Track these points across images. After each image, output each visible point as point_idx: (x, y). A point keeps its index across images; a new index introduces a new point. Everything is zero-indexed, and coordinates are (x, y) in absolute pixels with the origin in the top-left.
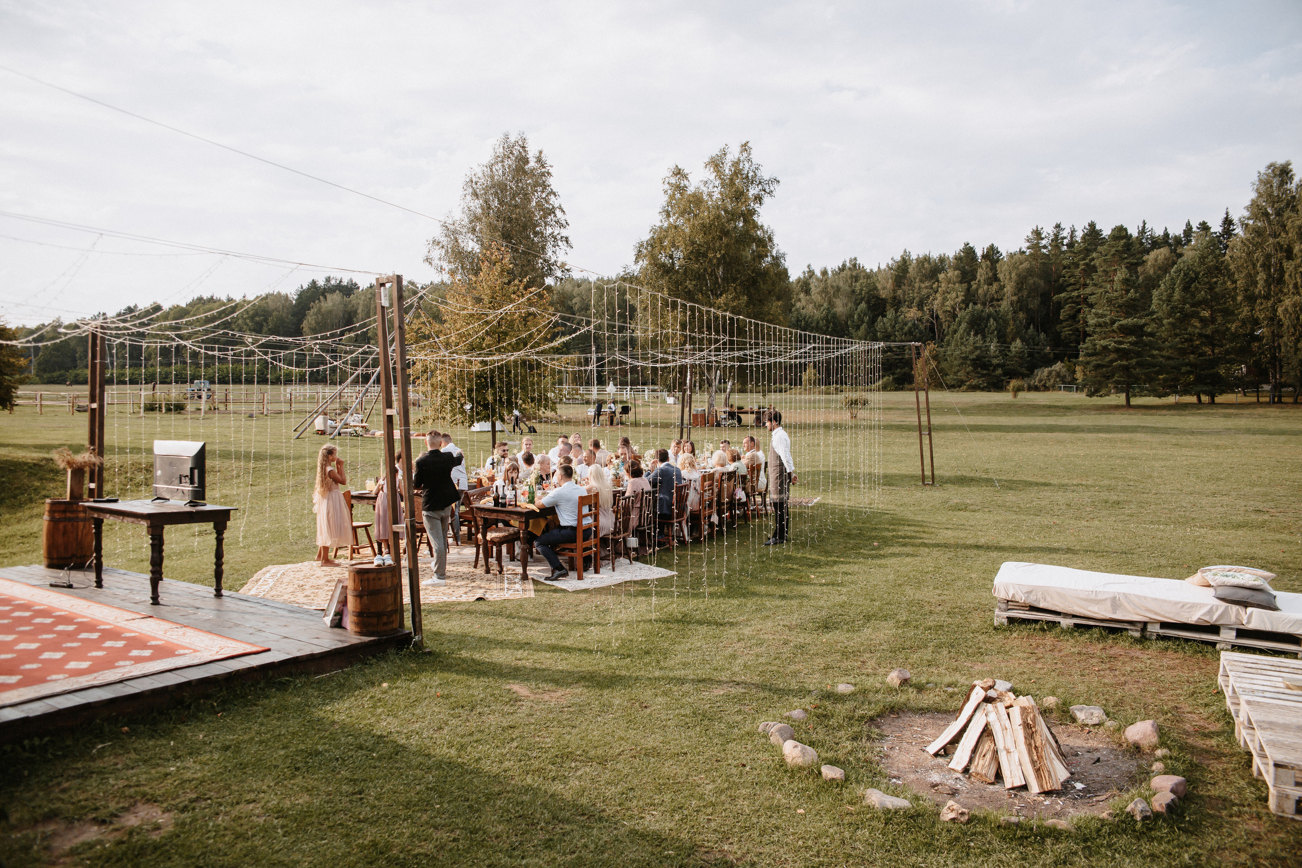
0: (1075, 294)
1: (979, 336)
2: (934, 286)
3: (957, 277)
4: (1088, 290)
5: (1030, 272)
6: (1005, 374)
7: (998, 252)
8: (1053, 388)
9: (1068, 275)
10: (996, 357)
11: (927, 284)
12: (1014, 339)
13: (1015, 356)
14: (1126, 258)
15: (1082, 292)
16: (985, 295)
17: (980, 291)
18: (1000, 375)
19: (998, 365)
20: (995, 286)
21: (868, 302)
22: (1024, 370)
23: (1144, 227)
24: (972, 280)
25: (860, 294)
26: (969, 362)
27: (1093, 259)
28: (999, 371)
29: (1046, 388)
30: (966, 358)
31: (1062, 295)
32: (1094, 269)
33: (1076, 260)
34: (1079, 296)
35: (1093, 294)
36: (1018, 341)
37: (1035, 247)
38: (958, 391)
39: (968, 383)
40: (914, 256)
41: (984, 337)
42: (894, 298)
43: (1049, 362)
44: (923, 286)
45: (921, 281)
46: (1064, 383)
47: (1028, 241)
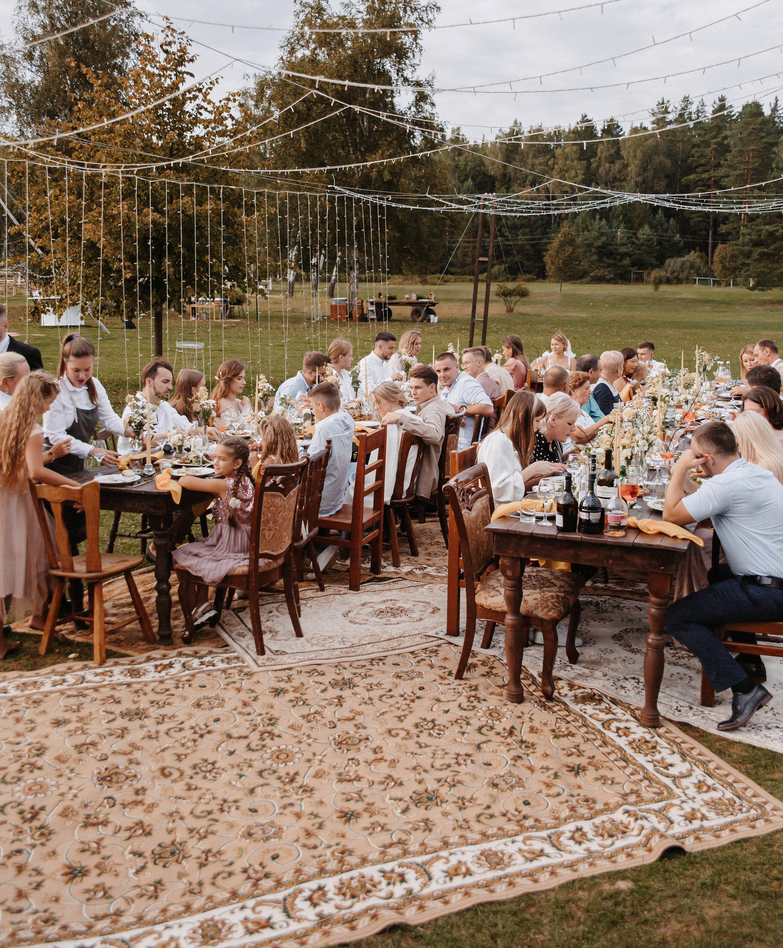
0: (706, 175)
1: (604, 222)
2: (550, 163)
3: (575, 152)
4: (721, 172)
5: (655, 150)
6: (633, 265)
7: (618, 127)
8: (688, 280)
9: (698, 154)
10: (623, 245)
11: (541, 160)
12: (641, 225)
13: (642, 244)
14: (763, 137)
15: (712, 173)
16: (607, 174)
17: (601, 170)
18: (628, 266)
19: (626, 254)
20: (618, 165)
21: (473, 179)
22: (653, 261)
23: (776, 104)
24: (592, 157)
25: (465, 169)
26: (593, 250)
27: (726, 137)
28: (627, 261)
29: (679, 281)
30: (590, 245)
31: (692, 177)
32: (726, 149)
33: (707, 137)
34: (710, 179)
35: (727, 176)
36: (646, 227)
37: (660, 122)
38: (581, 283)
39: (592, 274)
40: (526, 129)
41: (609, 222)
42: (504, 175)
43: (679, 252)
44: (537, 162)
45: (535, 157)
46: (699, 275)
47: (653, 114)
